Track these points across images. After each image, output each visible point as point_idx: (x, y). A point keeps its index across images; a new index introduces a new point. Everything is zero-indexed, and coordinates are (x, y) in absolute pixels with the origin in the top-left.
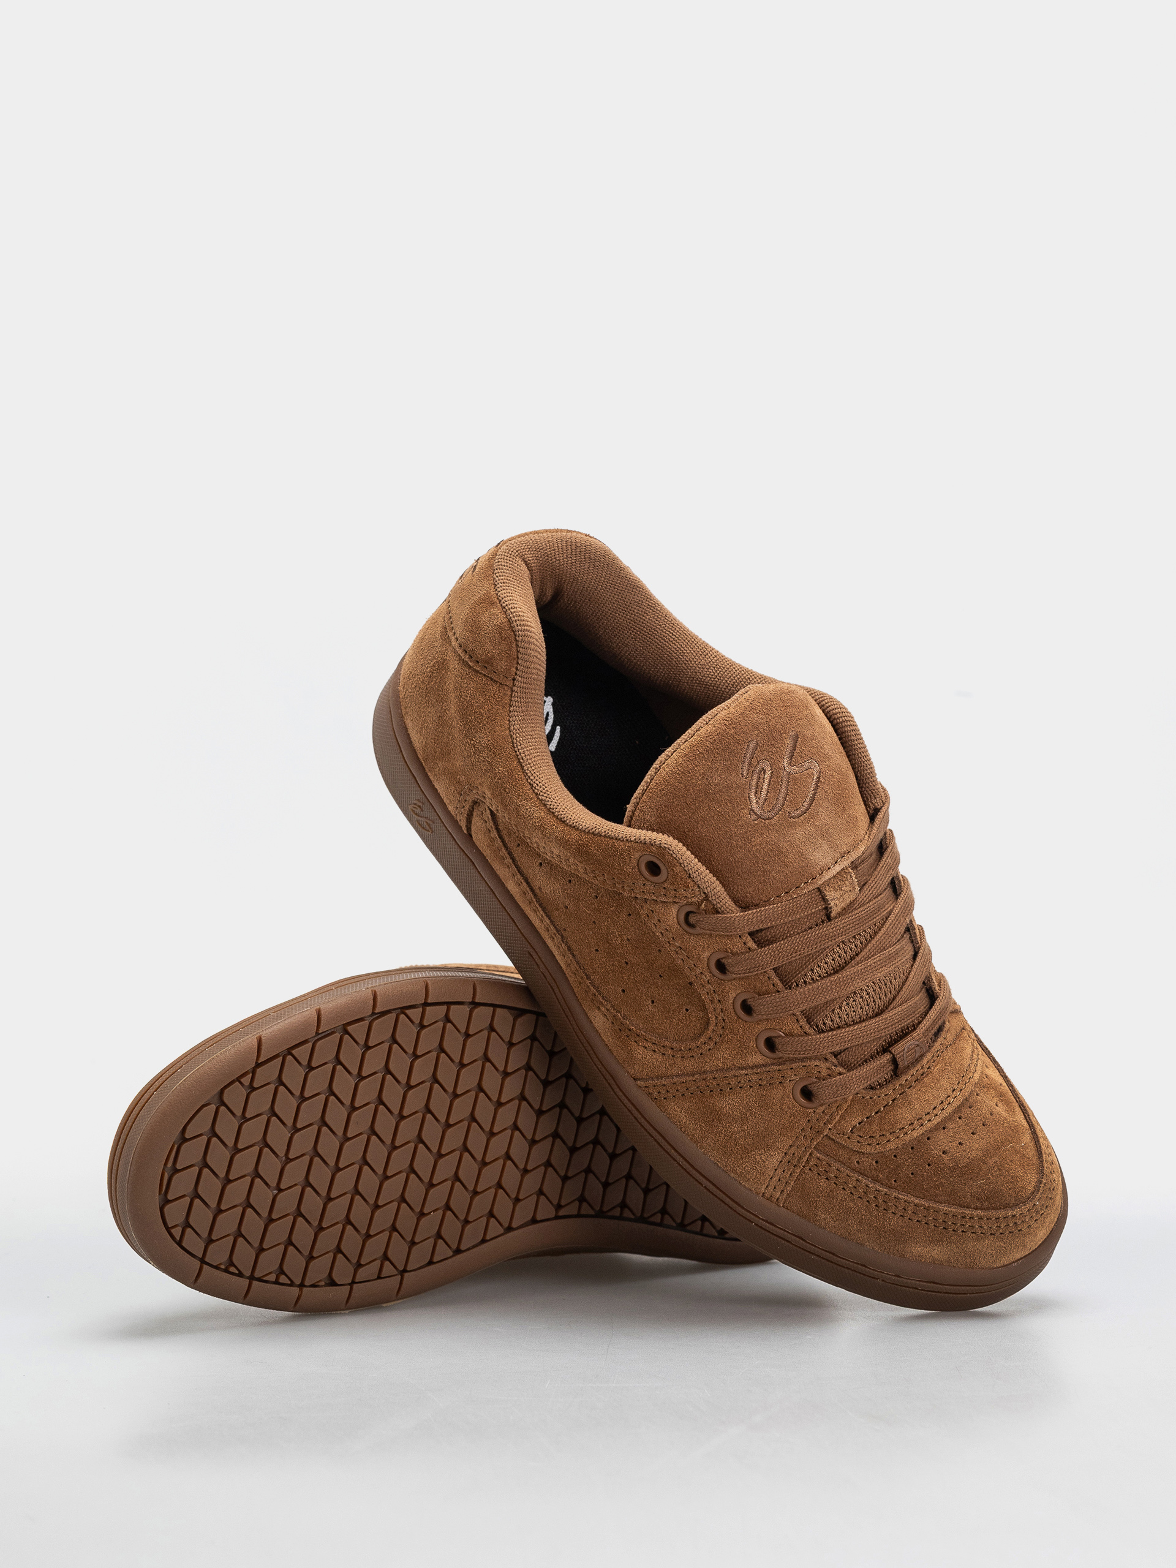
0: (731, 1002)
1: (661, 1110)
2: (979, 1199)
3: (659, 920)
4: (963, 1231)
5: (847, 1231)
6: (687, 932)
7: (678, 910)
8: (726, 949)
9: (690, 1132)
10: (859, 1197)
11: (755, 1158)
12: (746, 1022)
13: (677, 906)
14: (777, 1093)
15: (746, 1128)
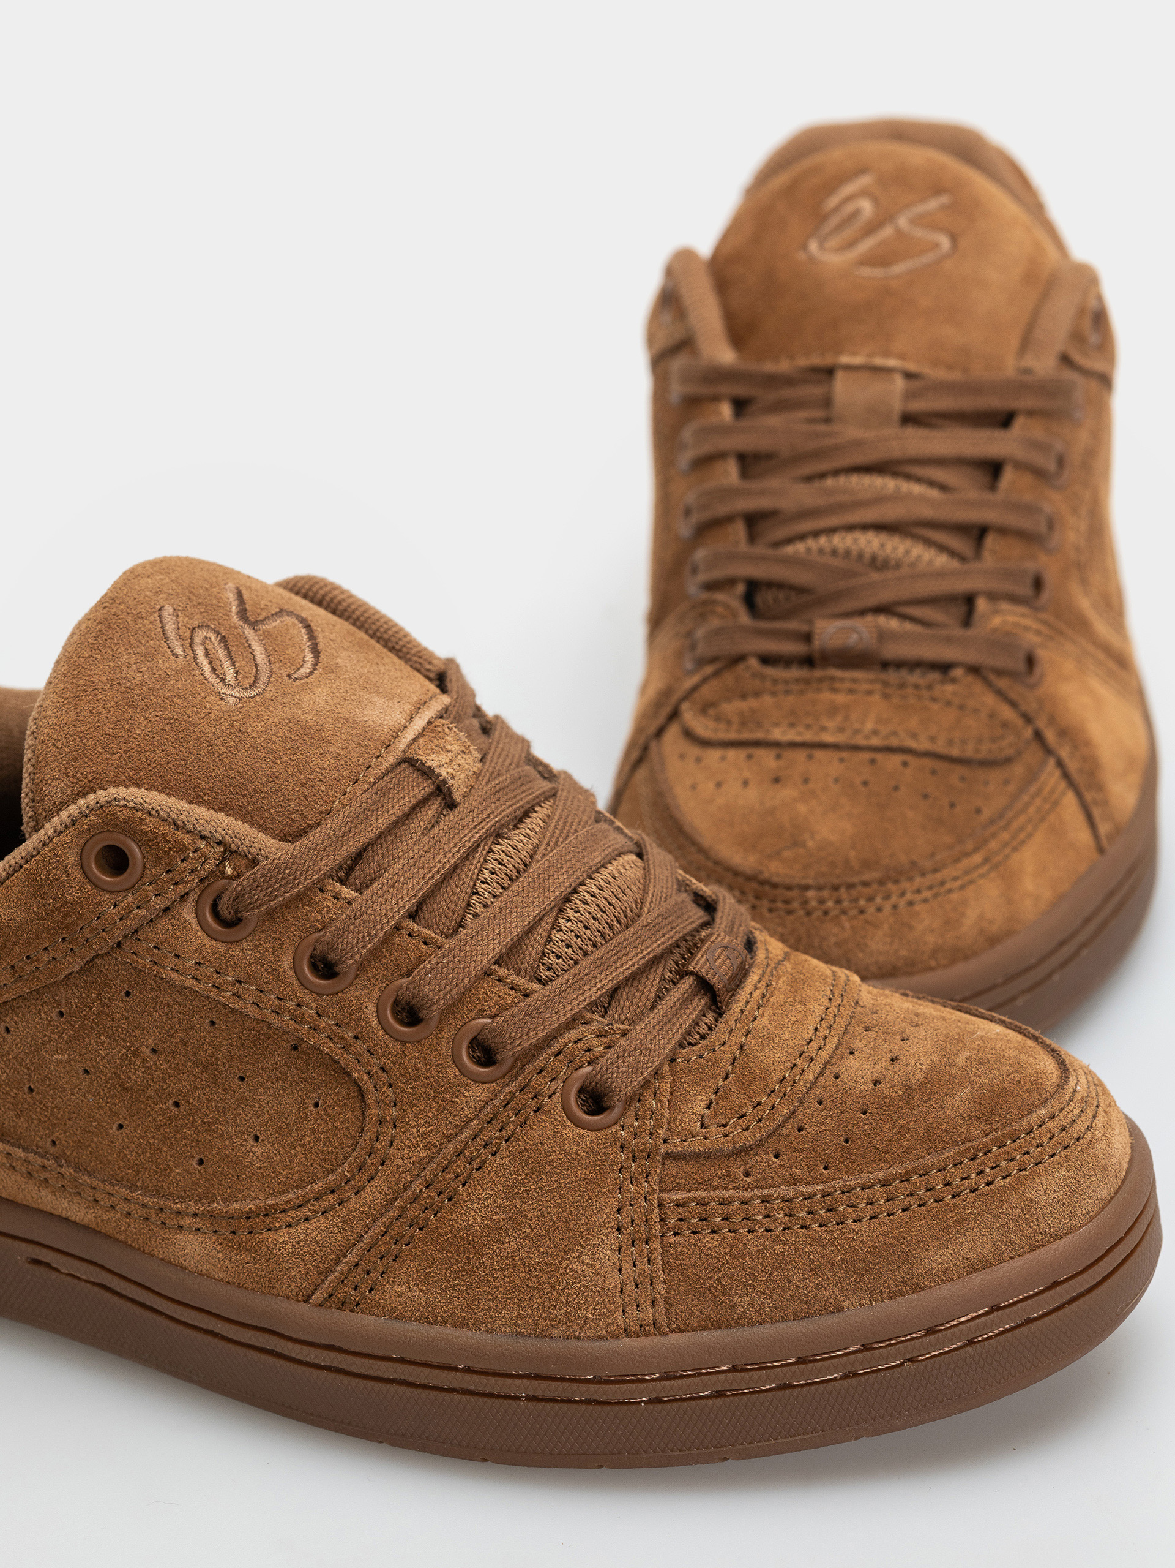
0: (375, 1022)
1: (377, 1316)
2: (979, 1118)
3: (177, 956)
4: (988, 1184)
5: (801, 1302)
6: (231, 943)
7: (196, 914)
8: (311, 926)
9: (445, 1312)
10: (784, 1229)
11: (573, 1270)
12: (419, 1042)
13: (190, 905)
14: (540, 1131)
15: (528, 1230)
